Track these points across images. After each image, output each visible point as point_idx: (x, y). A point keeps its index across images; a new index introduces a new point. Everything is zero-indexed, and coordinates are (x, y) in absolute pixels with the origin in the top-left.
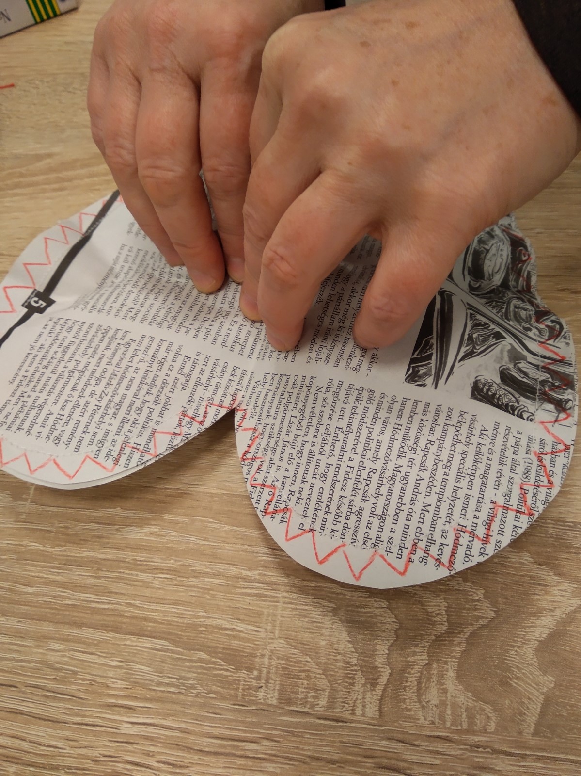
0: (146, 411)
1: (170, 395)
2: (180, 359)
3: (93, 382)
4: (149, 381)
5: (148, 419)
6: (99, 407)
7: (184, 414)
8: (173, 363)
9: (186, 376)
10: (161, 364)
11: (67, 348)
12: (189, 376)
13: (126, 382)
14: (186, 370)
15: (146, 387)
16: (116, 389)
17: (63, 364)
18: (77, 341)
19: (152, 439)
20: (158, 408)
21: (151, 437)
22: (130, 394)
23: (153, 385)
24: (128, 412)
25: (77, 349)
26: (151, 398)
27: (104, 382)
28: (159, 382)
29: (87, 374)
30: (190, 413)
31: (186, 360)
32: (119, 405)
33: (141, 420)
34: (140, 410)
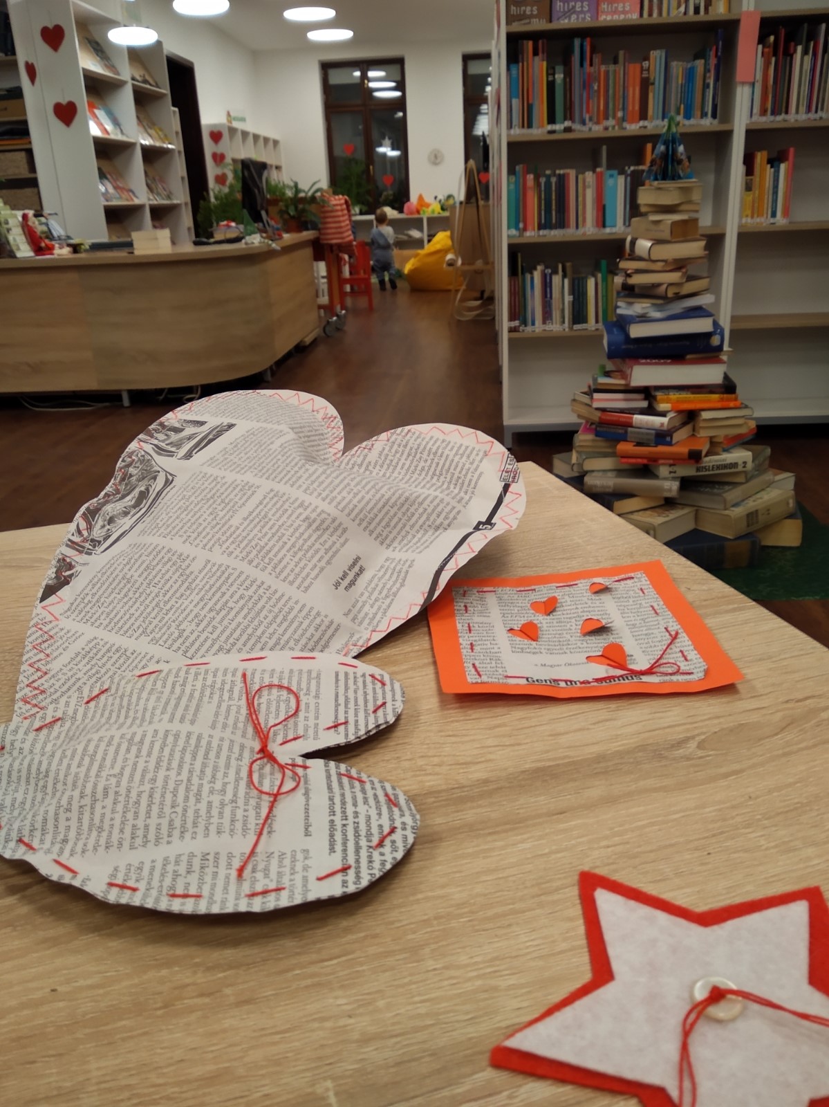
3: (426, 468)
4: (391, 468)
6: (421, 453)
13: (406, 467)
15: (394, 463)
16: (412, 463)
20: (386, 452)
22: (403, 460)
23: (389, 465)
24: (403, 451)
26: (390, 458)
27: (419, 468)
32: (409, 455)
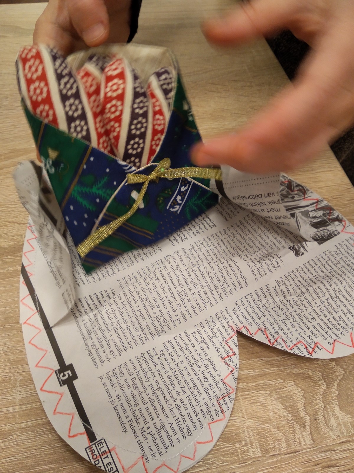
0: (208, 376)
1: (207, 357)
2: (192, 337)
3: (171, 388)
4: (192, 362)
5: (213, 378)
6: (189, 397)
7: (224, 359)
8: (191, 342)
9: (202, 341)
10: (187, 348)
11: (134, 384)
12: (204, 340)
13: (184, 372)
14: (200, 339)
15: (195, 366)
16: (185, 381)
17: (144, 395)
18: (135, 375)
19: (227, 385)
20: (211, 369)
21: (225, 385)
22: (193, 376)
23: (196, 361)
24: (203, 385)
25: (141, 380)
26: (203, 368)
27: (176, 382)
28: (197, 358)
29: (163, 387)
30: (225, 355)
31: (194, 335)
32: (195, 386)
33: (211, 381)
34: (205, 378)
